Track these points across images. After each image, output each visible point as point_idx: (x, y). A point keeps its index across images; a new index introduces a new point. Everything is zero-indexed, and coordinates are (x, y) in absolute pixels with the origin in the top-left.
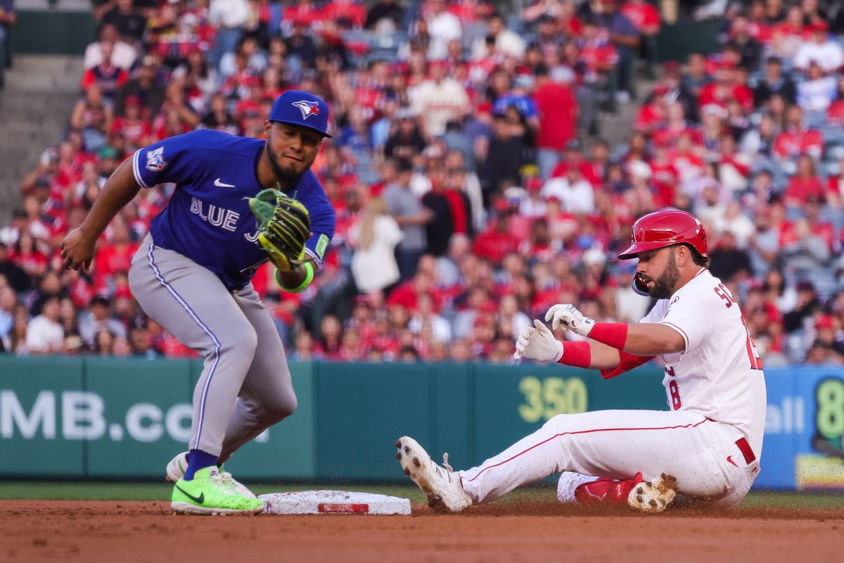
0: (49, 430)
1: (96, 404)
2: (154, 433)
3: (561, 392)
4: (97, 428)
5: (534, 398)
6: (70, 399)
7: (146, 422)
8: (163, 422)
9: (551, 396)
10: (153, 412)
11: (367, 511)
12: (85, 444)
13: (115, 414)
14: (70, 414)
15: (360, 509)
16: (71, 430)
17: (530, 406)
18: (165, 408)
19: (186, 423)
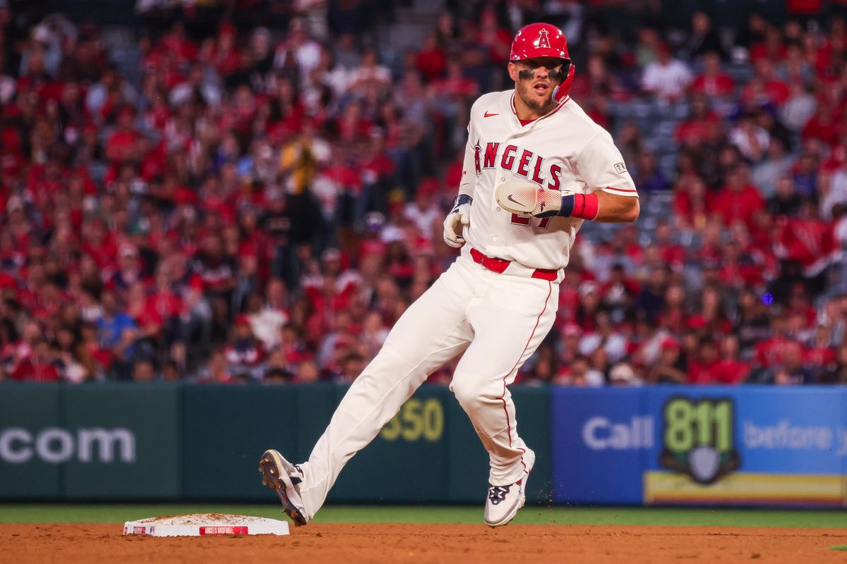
2: (25, 455)
3: (418, 411)
7: (16, 445)
8: (32, 445)
10: (24, 436)
18: (35, 431)
19: (56, 445)
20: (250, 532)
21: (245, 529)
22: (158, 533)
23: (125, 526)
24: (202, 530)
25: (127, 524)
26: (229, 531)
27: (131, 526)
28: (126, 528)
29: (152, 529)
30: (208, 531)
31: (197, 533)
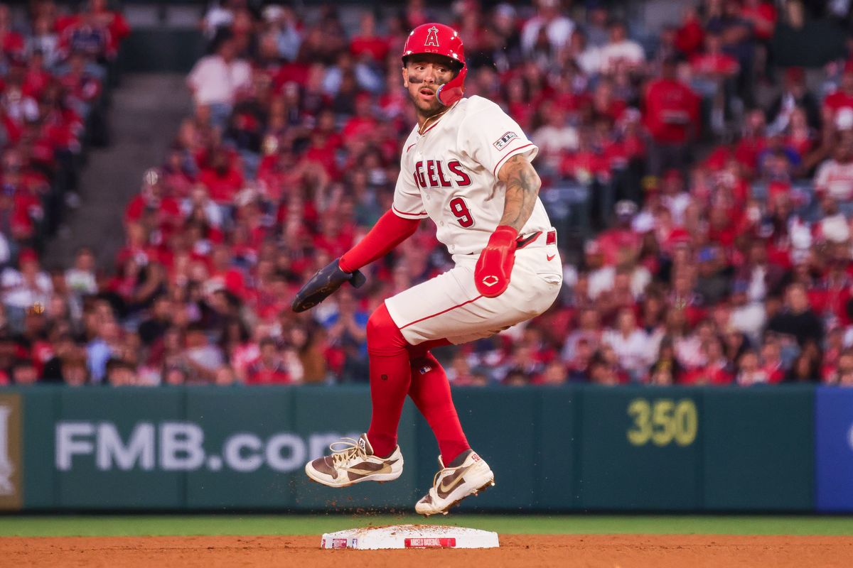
0: (147, 462)
1: (195, 434)
2: (252, 463)
3: (670, 414)
4: (196, 458)
5: (642, 421)
6: (169, 430)
7: (245, 452)
8: (261, 452)
9: (660, 419)
10: (252, 441)
11: (454, 545)
12: (183, 475)
13: (213, 445)
14: (169, 445)
15: (448, 544)
16: (169, 462)
17: (638, 429)
18: (265, 436)
19: (286, 452)
20: (460, 544)
21: (453, 541)
22: (362, 545)
23: (323, 538)
24: (408, 542)
25: (325, 536)
26: (436, 543)
27: (329, 538)
28: (324, 541)
29: (355, 540)
30: (413, 543)
31: (402, 546)
